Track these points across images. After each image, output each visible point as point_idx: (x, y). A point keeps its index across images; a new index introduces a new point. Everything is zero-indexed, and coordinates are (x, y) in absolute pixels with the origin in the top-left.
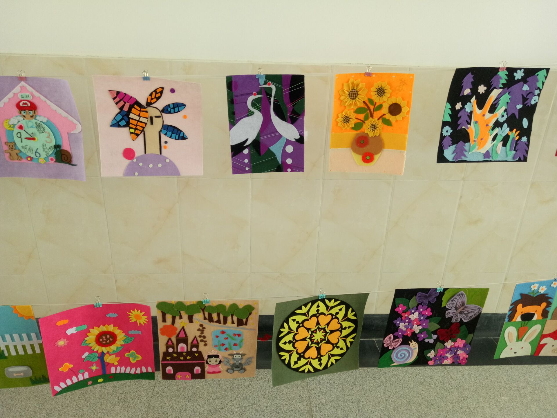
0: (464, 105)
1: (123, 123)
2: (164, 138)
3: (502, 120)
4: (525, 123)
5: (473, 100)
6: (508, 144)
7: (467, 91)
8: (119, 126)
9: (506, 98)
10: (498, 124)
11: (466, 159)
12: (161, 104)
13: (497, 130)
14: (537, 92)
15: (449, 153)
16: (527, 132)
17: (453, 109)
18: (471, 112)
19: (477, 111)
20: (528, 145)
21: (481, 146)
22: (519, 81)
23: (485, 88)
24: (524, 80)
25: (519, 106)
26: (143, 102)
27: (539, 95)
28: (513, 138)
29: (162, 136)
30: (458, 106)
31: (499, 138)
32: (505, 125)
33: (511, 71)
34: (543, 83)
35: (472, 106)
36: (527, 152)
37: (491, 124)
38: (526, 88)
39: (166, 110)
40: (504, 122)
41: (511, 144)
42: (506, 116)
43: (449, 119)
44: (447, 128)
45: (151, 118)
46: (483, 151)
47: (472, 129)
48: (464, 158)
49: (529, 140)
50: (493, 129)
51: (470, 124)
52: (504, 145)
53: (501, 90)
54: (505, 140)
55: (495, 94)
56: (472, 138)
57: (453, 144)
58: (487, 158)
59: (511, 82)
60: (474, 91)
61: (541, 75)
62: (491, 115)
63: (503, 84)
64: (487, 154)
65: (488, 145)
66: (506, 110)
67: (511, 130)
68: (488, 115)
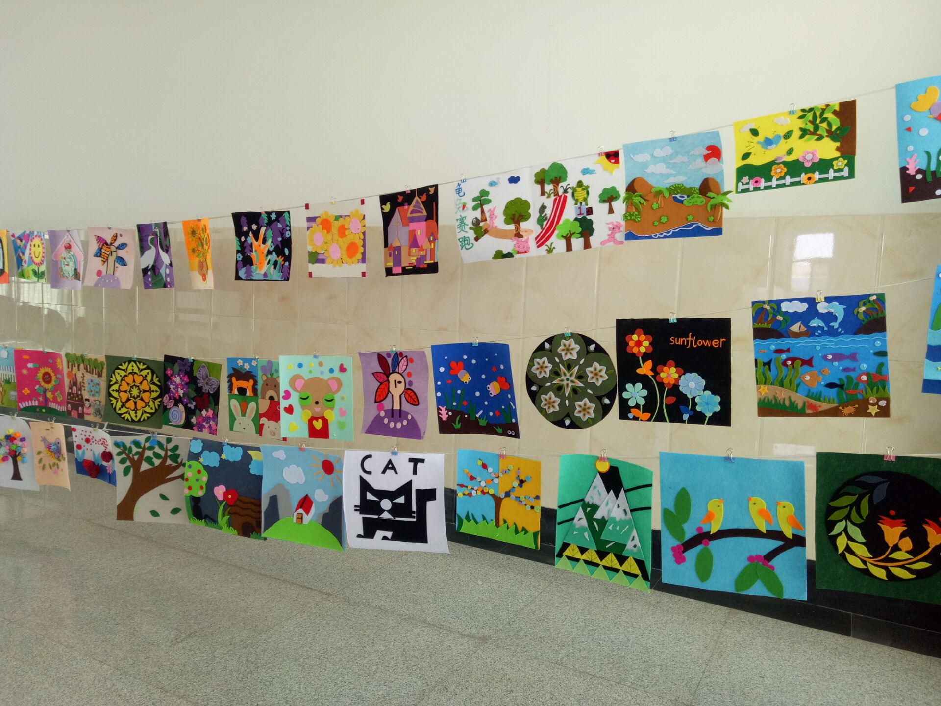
0: (246, 238)
1: (99, 254)
2: (117, 265)
3: (271, 249)
4: (286, 251)
5: (251, 234)
6: (278, 267)
7: (245, 229)
8: (97, 256)
9: (270, 233)
10: (269, 253)
11: (254, 278)
12: (116, 244)
13: (269, 257)
14: (288, 228)
15: (242, 273)
16: (288, 259)
17: (240, 241)
18: (252, 244)
19: (255, 243)
20: (289, 268)
21: (261, 268)
22: (274, 221)
23: (256, 226)
24: (277, 220)
25: (280, 239)
26: (109, 242)
27: (290, 230)
28: (281, 263)
29: (116, 263)
30: (243, 239)
31: (272, 262)
32: (274, 253)
33: (269, 214)
34: (290, 222)
35: (251, 238)
36: (289, 273)
37: (265, 252)
38: (280, 225)
39: (118, 248)
40: (273, 251)
41: (280, 267)
42: (273, 247)
43: (239, 249)
44: (239, 255)
45: (112, 252)
46: (262, 272)
47: (254, 255)
48: (252, 278)
49: (290, 264)
50: (267, 256)
51: (252, 252)
52: (275, 268)
53: (265, 228)
54: (276, 263)
55: (263, 229)
56: (255, 261)
57: (244, 266)
58: (265, 278)
59: (270, 223)
60: (250, 228)
61: (286, 215)
62: (264, 245)
63: (266, 223)
64: (265, 275)
65: (265, 268)
66: (272, 242)
67: (278, 257)
68: (263, 246)
